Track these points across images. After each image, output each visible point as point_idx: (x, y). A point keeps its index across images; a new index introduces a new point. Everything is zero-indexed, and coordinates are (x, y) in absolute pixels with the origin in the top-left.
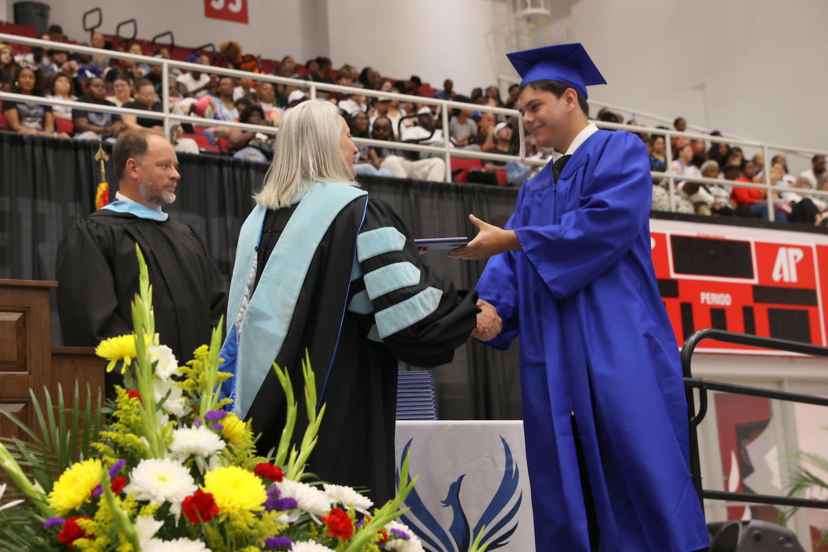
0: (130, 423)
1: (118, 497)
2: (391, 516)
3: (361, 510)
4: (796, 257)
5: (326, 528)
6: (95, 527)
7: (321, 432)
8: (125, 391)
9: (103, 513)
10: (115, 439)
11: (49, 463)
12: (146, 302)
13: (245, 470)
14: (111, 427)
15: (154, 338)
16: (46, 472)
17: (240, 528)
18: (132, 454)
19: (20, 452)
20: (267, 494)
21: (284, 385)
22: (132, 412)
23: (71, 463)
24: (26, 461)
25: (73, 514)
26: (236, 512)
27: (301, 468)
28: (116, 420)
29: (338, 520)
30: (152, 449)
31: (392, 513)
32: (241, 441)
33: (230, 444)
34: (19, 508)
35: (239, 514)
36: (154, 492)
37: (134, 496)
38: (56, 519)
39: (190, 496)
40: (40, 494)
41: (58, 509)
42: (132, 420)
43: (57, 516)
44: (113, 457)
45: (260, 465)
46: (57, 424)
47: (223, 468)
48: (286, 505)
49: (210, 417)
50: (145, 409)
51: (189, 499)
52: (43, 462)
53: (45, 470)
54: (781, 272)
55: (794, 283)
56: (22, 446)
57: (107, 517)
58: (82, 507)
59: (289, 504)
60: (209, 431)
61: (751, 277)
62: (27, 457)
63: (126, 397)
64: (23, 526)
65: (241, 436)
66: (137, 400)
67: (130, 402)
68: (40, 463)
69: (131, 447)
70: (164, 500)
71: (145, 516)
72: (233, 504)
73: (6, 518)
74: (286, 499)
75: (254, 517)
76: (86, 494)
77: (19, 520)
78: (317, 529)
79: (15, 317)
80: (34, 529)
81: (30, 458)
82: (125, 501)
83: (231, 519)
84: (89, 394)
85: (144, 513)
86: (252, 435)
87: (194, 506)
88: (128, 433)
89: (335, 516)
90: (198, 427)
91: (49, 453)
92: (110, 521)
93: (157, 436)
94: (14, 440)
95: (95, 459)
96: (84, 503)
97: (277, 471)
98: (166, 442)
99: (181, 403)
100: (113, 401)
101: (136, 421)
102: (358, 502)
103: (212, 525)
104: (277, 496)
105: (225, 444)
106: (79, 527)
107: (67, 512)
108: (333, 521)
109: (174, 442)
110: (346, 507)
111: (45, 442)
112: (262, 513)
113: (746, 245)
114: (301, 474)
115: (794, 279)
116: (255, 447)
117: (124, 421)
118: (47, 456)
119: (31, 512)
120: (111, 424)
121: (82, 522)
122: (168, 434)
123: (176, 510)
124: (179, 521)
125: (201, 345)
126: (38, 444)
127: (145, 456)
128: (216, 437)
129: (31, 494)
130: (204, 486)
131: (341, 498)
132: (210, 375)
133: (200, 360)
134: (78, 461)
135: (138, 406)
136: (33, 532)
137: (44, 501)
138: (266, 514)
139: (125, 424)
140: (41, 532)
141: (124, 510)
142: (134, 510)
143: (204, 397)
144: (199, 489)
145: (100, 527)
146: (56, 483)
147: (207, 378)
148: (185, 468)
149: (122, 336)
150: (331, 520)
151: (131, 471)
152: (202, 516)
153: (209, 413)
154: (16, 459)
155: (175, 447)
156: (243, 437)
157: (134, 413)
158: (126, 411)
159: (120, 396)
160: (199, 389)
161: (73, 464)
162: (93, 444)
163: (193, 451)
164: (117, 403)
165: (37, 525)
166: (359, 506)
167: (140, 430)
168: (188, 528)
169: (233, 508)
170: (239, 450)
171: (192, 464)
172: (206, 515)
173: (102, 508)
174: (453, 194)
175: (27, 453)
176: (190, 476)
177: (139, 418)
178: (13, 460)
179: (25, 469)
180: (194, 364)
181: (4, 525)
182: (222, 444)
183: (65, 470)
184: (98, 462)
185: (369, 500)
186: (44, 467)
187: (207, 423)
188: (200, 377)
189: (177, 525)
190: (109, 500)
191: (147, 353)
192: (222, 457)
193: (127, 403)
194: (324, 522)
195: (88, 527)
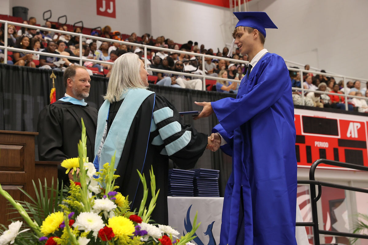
0: (76, 196)
1: (71, 229)
2: (189, 239)
3: (174, 236)
4: (357, 127)
5: (160, 244)
6: (61, 241)
7: (157, 202)
8: (74, 182)
9: (65, 235)
10: (69, 203)
11: (40, 213)
12: (83, 143)
13: (126, 218)
14: (67, 198)
15: (86, 159)
16: (39, 217)
17: (124, 243)
18: (76, 210)
19: (28, 208)
20: (135, 229)
21: (142, 181)
22: (77, 191)
23: (50, 213)
24: (30, 212)
25: (51, 235)
26: (122, 236)
27: (149, 217)
28: (69, 195)
29: (166, 241)
30: (85, 208)
31: (190, 238)
32: (124, 205)
33: (119, 206)
34: (27, 232)
35: (123, 237)
36: (86, 227)
37: (78, 228)
38: (44, 237)
39: (102, 229)
40: (36, 226)
41: (45, 233)
42: (77, 195)
43: (44, 236)
44: (68, 211)
45: (132, 215)
46: (44, 196)
47: (116, 217)
48: (143, 233)
49: (110, 194)
50: (82, 190)
51: (102, 230)
52: (38, 212)
53: (38, 216)
54: (351, 133)
55: (356, 138)
56: (29, 205)
57: (66, 237)
58: (55, 233)
59: (144, 233)
60: (110, 200)
61: (338, 135)
62: (31, 210)
63: (74, 185)
64: (29, 240)
65: (123, 203)
66: (79, 186)
67: (76, 187)
68: (37, 213)
69: (76, 207)
70: (91, 230)
71: (83, 237)
72: (120, 233)
73: (22, 236)
74: (143, 231)
75: (129, 239)
76: (57, 227)
77: (27, 238)
78: (156, 244)
79: (20, 147)
80: (34, 241)
81: (32, 210)
82: (74, 230)
83: (120, 239)
84: (58, 183)
85: (82, 235)
86: (129, 203)
87: (104, 233)
88: (75, 201)
89: (164, 239)
90: (105, 199)
91: (40, 208)
92: (68, 239)
93: (88, 202)
94: (25, 202)
95: (60, 211)
96: (56, 231)
97: (139, 219)
98: (91, 205)
99: (97, 188)
100: (68, 187)
101: (78, 196)
102: (173, 233)
103: (111, 242)
104: (139, 230)
105: (116, 206)
106: (54, 241)
107: (49, 234)
108: (163, 241)
109: (95, 205)
110: (168, 235)
111: (39, 204)
112: (133, 237)
113: (335, 121)
114: (148, 220)
115: (356, 136)
116: (129, 208)
117: (73, 195)
118: (40, 210)
119: (32, 234)
120: (67, 196)
121: (56, 239)
122: (92, 201)
123: (95, 234)
124: (96, 239)
125: (106, 163)
126: (36, 205)
127: (82, 211)
128: (113, 203)
129: (32, 226)
130: (108, 224)
131: (166, 231)
132: (110, 176)
133: (105, 169)
134: (53, 213)
135: (79, 189)
136: (33, 243)
137: (38, 230)
138: (135, 237)
139: (73, 197)
140: (36, 243)
141: (74, 234)
142: (78, 234)
143: (108, 185)
144: (106, 226)
145: (63, 241)
146: (43, 222)
147: (109, 177)
148: (100, 216)
149: (73, 158)
150: (163, 240)
151: (77, 217)
152: (108, 238)
153: (110, 192)
154: (26, 211)
155: (95, 207)
156: (124, 203)
157: (78, 192)
158: (74, 191)
159: (72, 184)
160: (105, 182)
161: (51, 213)
162: (60, 205)
163: (103, 209)
164: (70, 187)
165: (35, 240)
166: (173, 234)
167: (80, 199)
168: (100, 243)
169: (121, 234)
170: (123, 209)
171: (102, 215)
172: (109, 237)
173: (64, 233)
174: (207, 96)
175: (31, 208)
176: (102, 220)
177: (80, 194)
178: (25, 211)
179: (30, 215)
180: (103, 171)
181: (21, 239)
182: (115, 206)
183: (48, 216)
184: (62, 213)
185: (178, 232)
186: (38, 214)
187: (109, 197)
188: (106, 176)
189: (95, 241)
190: (68, 230)
191: (84, 166)
192: (115, 212)
193: (75, 188)
194: (159, 241)
195: (58, 241)
